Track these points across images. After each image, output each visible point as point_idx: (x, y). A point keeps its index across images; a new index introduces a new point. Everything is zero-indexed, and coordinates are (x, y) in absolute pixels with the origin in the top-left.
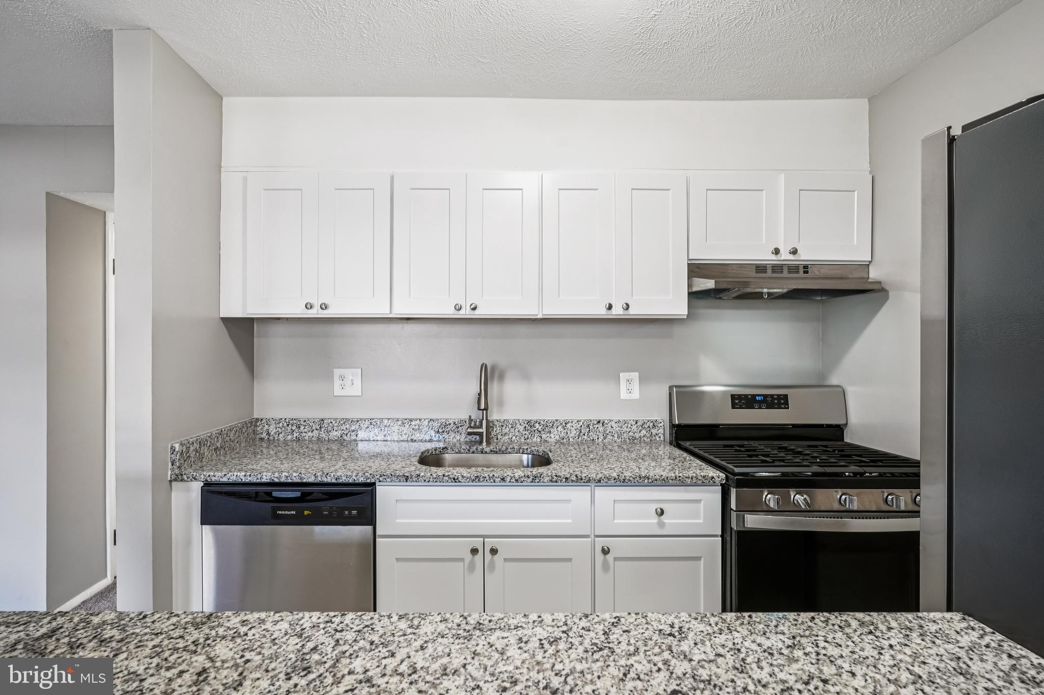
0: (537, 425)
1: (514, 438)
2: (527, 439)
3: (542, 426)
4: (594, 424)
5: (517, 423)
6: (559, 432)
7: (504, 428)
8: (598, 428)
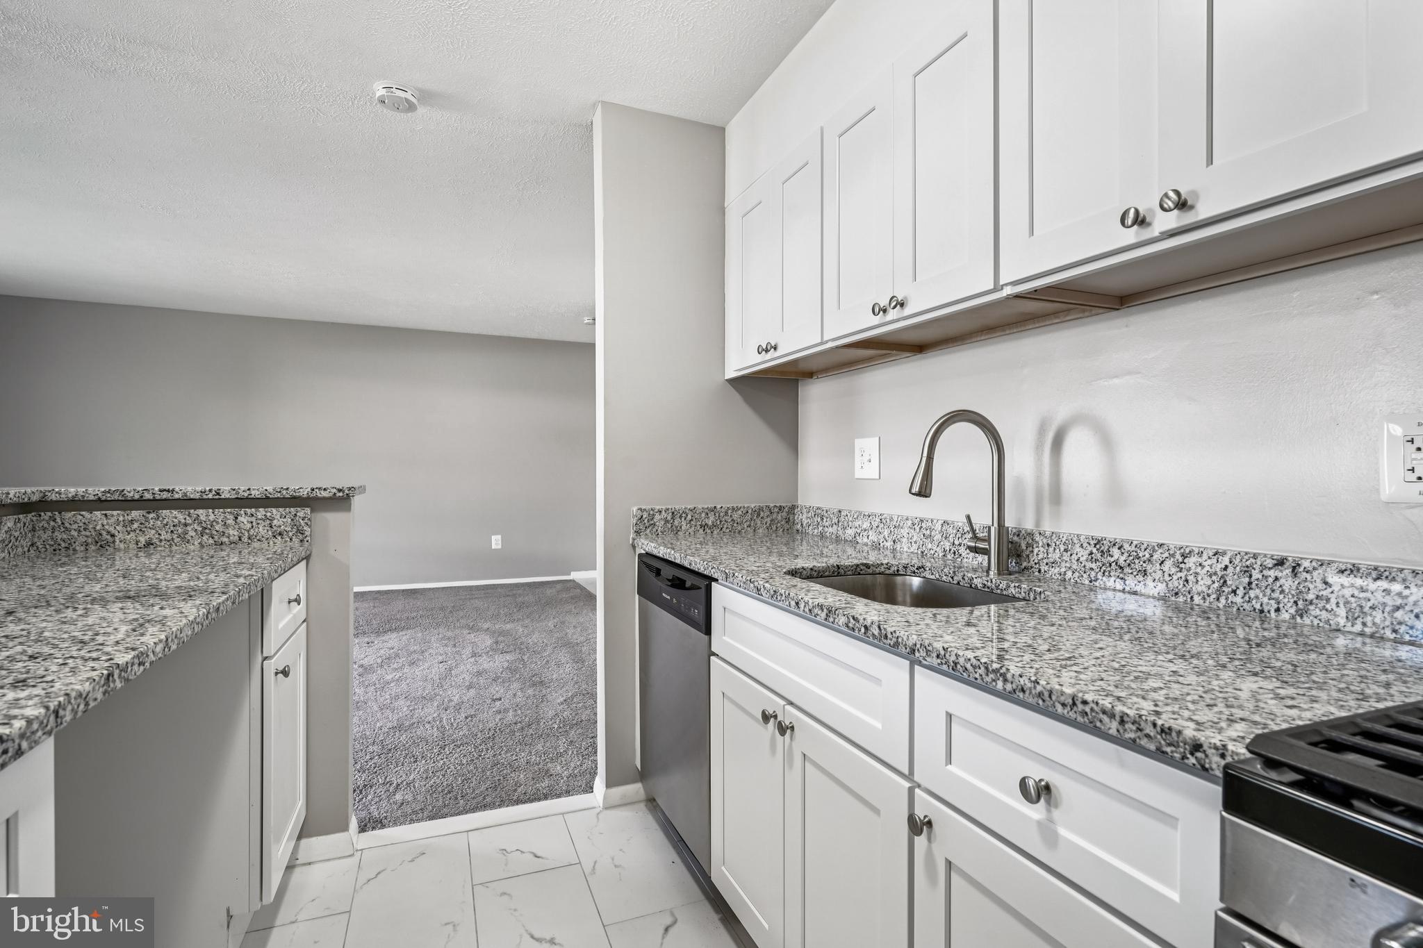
0: (1115, 552)
1: (1069, 574)
2: (1096, 580)
3: (1126, 555)
4: (1263, 567)
5: (1076, 541)
6: (1166, 575)
7: (1051, 550)
8: (1276, 579)
